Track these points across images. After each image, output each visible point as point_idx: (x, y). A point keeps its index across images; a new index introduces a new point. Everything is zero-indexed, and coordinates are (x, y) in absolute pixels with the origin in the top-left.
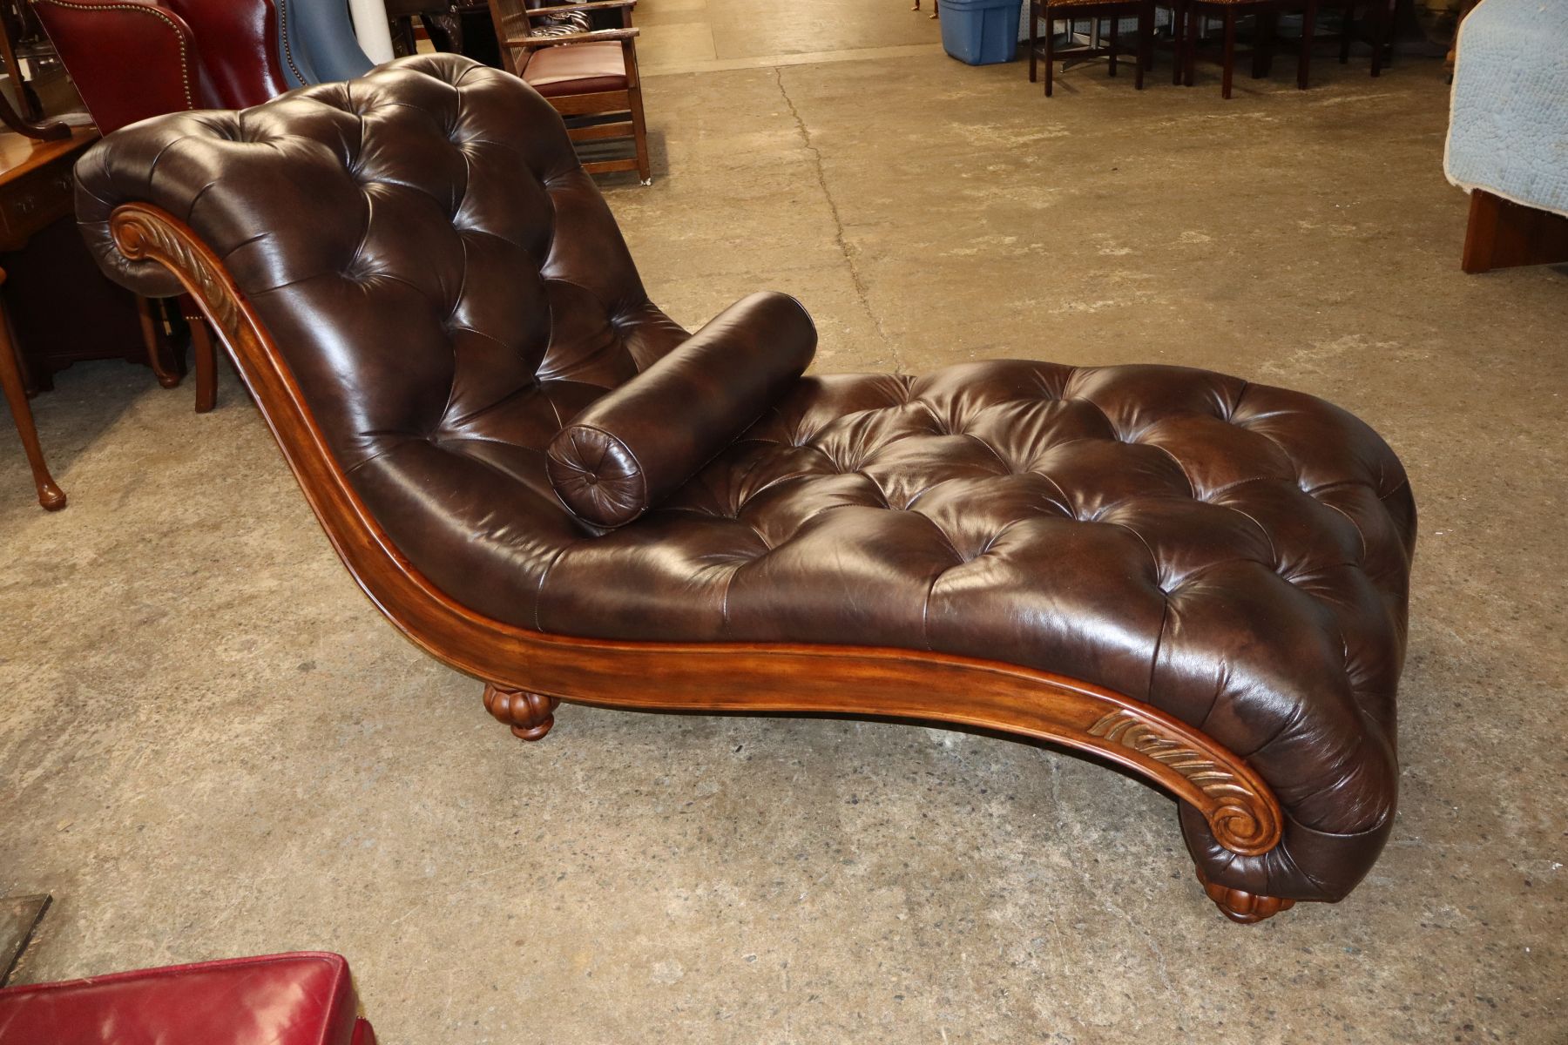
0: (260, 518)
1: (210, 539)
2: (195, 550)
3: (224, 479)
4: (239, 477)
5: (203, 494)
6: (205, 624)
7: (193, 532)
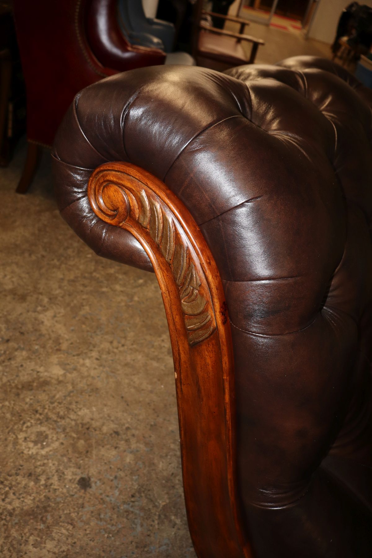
0: (52, 299)
1: (20, 308)
2: (9, 317)
3: (30, 255)
4: (39, 256)
5: (17, 264)
6: (12, 402)
7: (9, 298)
